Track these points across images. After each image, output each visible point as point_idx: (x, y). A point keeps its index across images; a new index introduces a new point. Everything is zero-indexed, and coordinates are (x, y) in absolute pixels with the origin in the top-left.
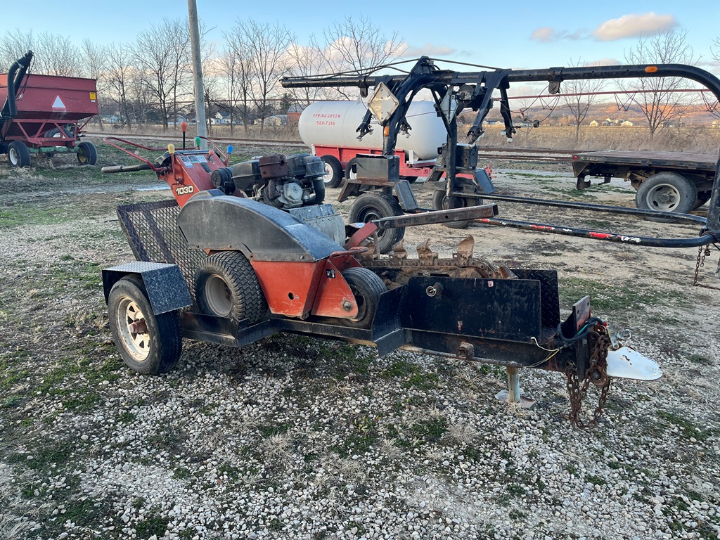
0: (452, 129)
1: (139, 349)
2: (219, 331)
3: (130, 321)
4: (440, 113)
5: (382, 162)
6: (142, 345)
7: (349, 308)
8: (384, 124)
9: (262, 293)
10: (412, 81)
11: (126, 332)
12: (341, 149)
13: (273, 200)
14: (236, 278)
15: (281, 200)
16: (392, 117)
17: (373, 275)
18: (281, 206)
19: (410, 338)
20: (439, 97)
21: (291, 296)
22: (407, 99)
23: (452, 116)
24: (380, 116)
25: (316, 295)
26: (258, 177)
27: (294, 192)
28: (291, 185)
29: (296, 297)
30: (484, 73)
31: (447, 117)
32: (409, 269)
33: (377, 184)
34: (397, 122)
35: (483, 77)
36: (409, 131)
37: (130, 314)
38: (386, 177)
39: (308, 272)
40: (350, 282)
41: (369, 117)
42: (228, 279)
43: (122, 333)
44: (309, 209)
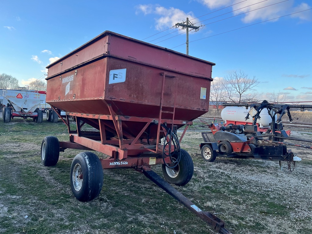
0: (273, 118)
1: (207, 158)
2: (223, 155)
3: (206, 153)
4: (270, 114)
5: (252, 127)
6: (208, 157)
7: (249, 150)
8: (253, 117)
9: (232, 148)
10: (261, 107)
11: (204, 154)
12: (235, 122)
13: (234, 132)
14: (228, 145)
15: (235, 132)
16: (255, 116)
17: (253, 145)
18: (235, 133)
19: (260, 157)
20: (269, 110)
21: (238, 148)
22: (260, 111)
23: (273, 115)
24: (252, 115)
25: (243, 148)
26: (231, 128)
27: (238, 131)
28: (237, 130)
29: (239, 149)
30: (282, 105)
31: (272, 115)
32: (260, 145)
33: (251, 132)
34: (257, 116)
35: (282, 106)
36: (260, 118)
37: (206, 151)
38: (254, 130)
39: (242, 144)
40: (249, 146)
41: (248, 115)
42: (226, 146)
43: (204, 155)
44: (240, 134)
